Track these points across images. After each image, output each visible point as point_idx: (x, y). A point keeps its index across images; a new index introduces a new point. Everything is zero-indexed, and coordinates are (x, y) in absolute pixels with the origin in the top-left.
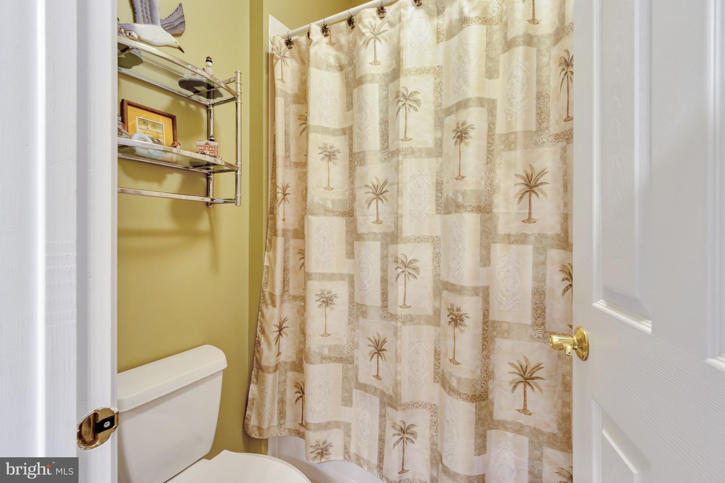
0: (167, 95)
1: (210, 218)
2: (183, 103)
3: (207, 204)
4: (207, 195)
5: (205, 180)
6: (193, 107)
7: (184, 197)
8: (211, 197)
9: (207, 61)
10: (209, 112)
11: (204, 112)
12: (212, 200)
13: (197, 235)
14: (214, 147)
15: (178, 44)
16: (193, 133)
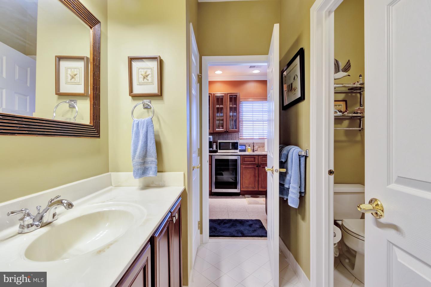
0: (343, 93)
1: (361, 136)
2: (350, 94)
3: (360, 130)
4: (360, 127)
5: (359, 121)
6: (354, 94)
7: (351, 129)
8: (361, 127)
9: (360, 76)
10: (361, 94)
11: (358, 95)
12: (362, 129)
13: (356, 142)
14: (362, 109)
15: (348, 74)
16: (354, 104)
